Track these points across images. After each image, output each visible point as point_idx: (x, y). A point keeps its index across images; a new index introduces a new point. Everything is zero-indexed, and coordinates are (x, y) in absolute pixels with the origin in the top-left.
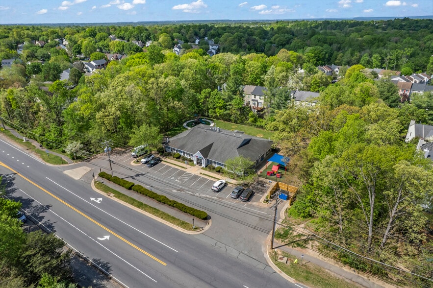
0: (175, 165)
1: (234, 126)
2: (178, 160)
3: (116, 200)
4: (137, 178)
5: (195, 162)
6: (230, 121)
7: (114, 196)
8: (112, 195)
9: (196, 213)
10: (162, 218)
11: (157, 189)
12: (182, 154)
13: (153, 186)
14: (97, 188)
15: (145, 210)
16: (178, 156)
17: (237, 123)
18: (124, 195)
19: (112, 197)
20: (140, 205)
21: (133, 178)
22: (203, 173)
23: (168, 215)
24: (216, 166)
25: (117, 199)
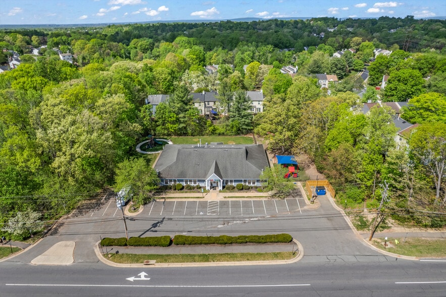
0: (186, 198)
1: (195, 139)
2: (182, 191)
3: (165, 265)
4: (156, 229)
5: (208, 188)
6: (186, 134)
7: (156, 263)
8: (152, 262)
9: (280, 239)
10: (248, 260)
11: (199, 231)
12: (184, 184)
13: (190, 230)
14: (120, 263)
15: (219, 260)
16: (181, 187)
17: (194, 136)
18: (168, 255)
19: (155, 264)
20: (206, 258)
21: (153, 231)
22: (227, 196)
23: (251, 254)
24: (234, 184)
25: (167, 264)
